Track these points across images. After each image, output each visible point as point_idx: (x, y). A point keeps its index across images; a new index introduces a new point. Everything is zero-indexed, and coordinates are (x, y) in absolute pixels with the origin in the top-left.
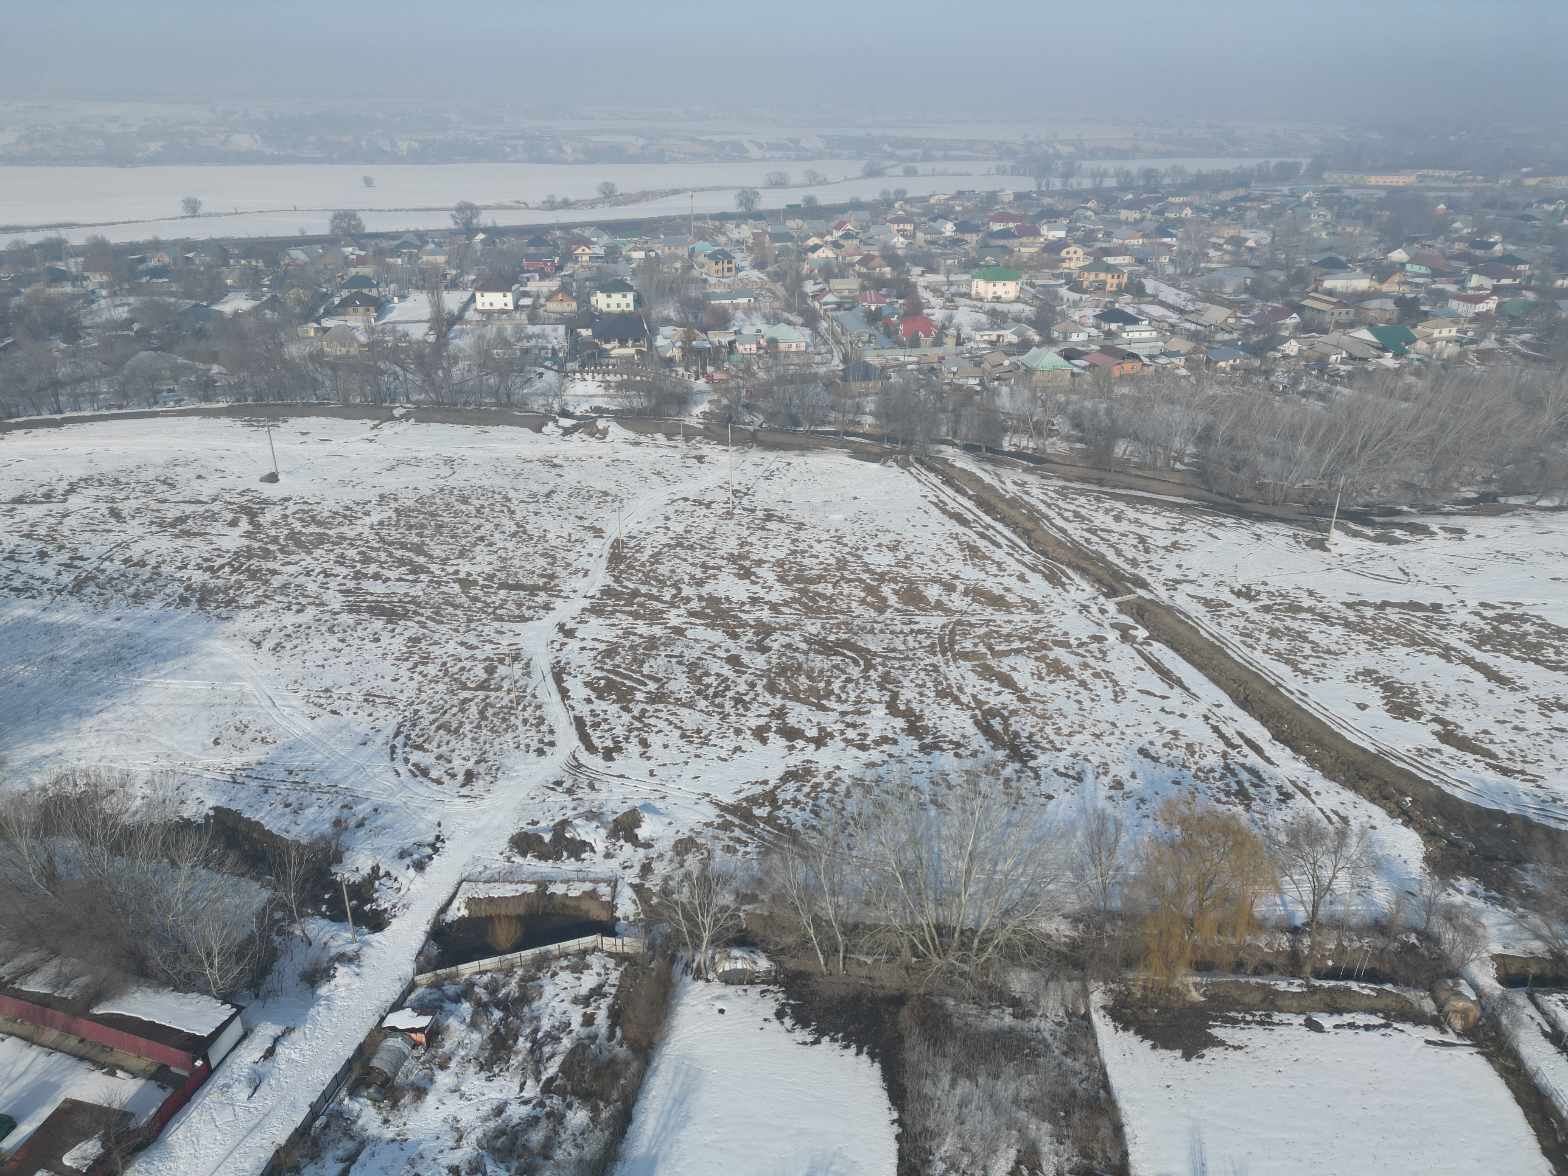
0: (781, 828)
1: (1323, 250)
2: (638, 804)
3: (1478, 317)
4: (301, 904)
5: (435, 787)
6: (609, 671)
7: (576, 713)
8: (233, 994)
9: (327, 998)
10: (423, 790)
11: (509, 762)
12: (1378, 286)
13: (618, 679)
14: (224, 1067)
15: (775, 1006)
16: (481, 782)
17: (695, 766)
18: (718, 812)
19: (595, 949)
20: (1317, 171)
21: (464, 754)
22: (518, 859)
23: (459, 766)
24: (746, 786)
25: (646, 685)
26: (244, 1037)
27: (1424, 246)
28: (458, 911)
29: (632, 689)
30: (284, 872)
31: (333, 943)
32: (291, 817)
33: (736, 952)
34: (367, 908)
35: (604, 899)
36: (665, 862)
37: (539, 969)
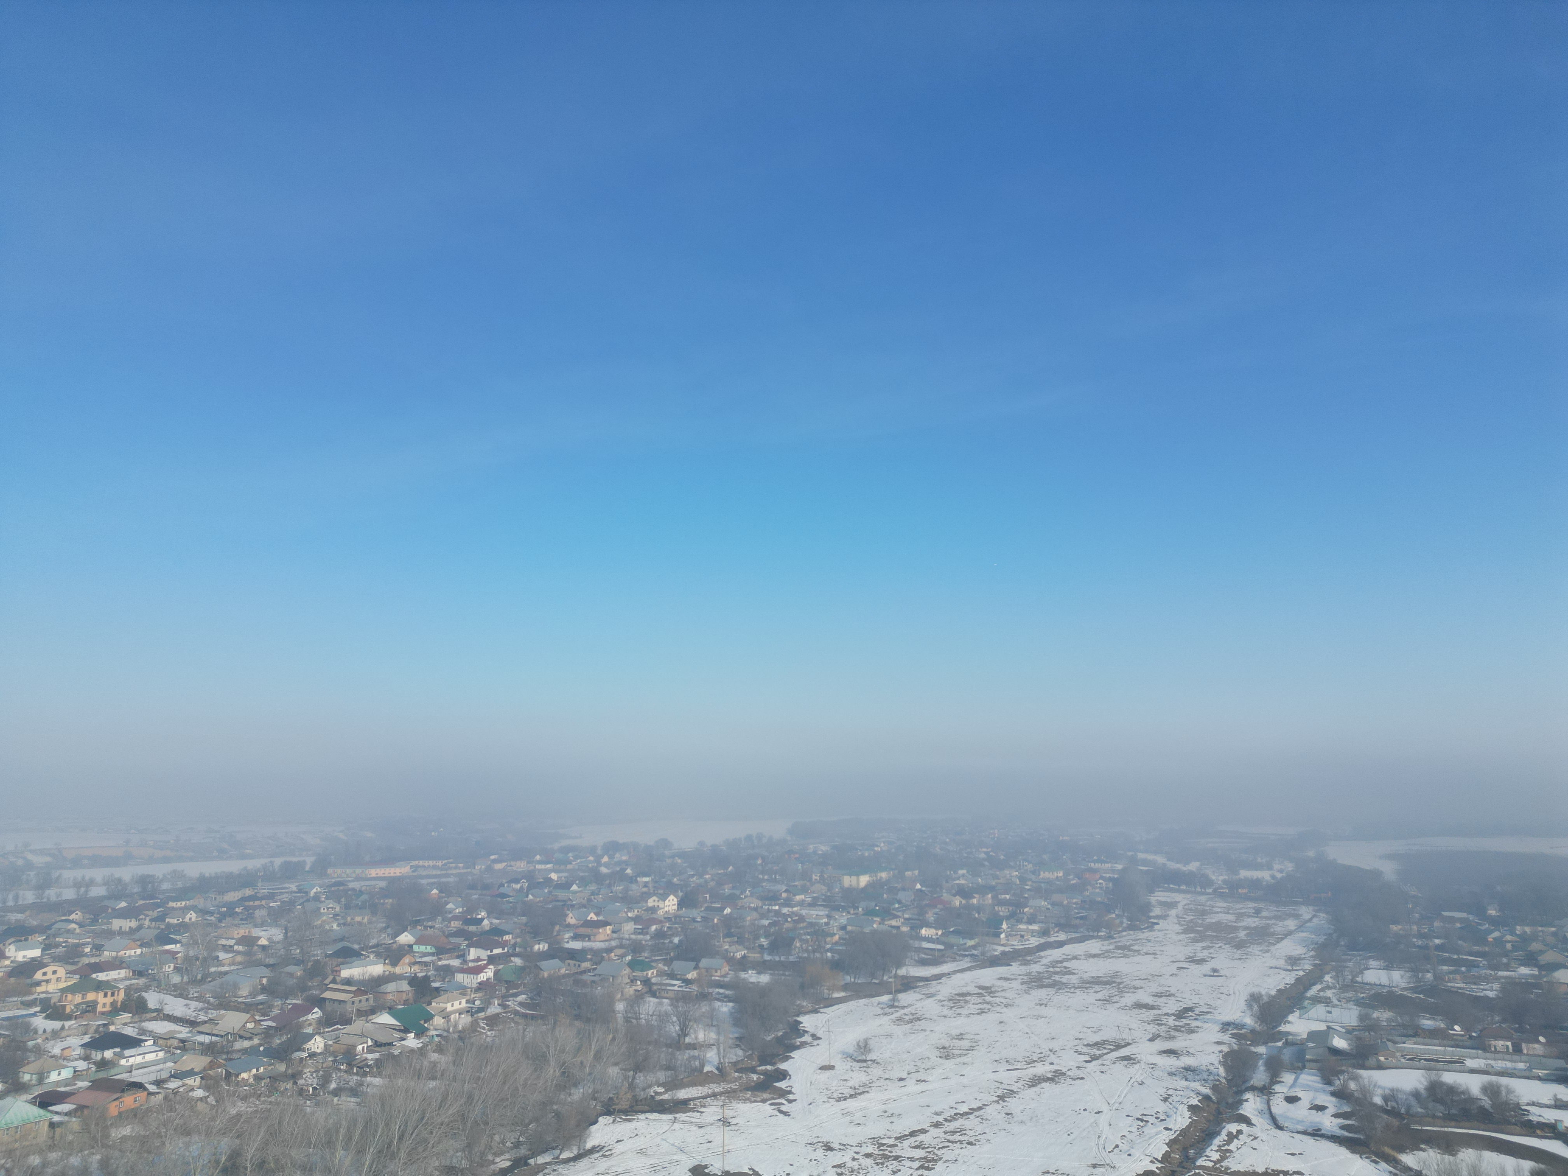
1: (335, 941)
3: (482, 986)
12: (392, 970)
20: (321, 867)
27: (426, 927)
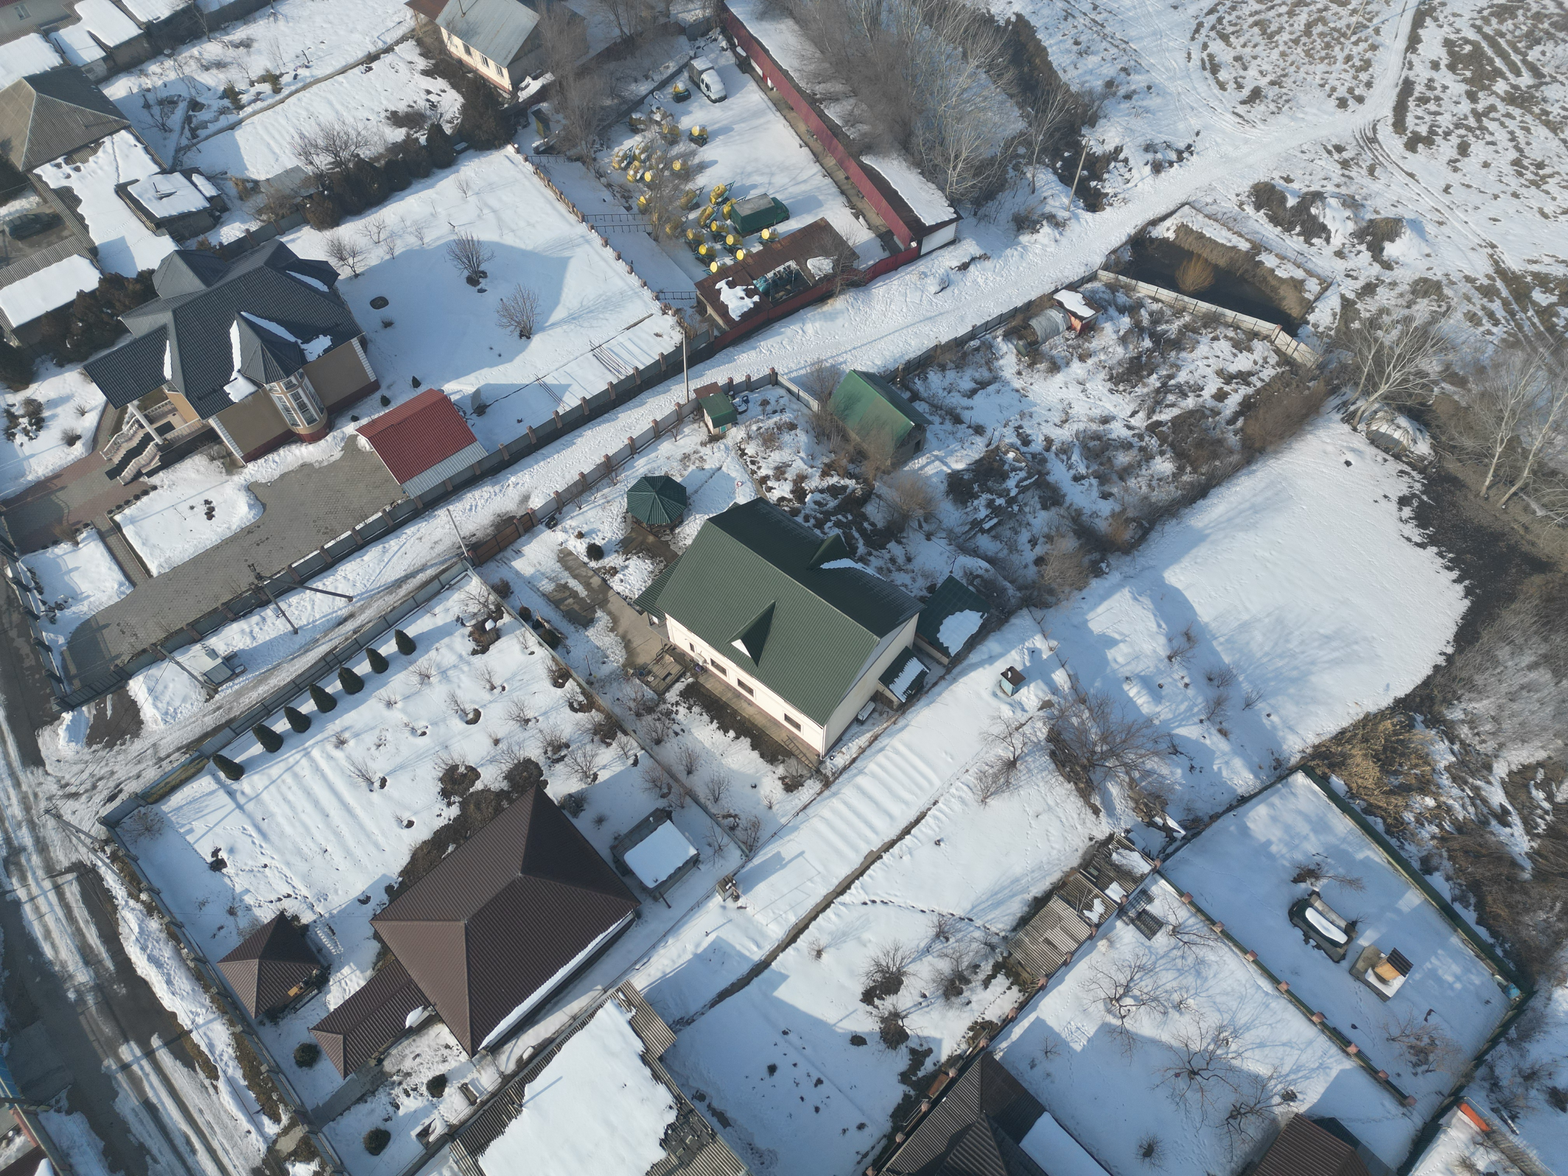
0: (1551, 328)
2: (1408, 215)
4: (1044, 151)
5: (1216, 90)
6: (1486, 37)
7: (1411, 75)
8: (959, 201)
9: (1024, 248)
10: (1204, 87)
11: (1303, 98)
13: (1490, 52)
14: (929, 258)
15: (1405, 491)
16: (1262, 108)
17: (1506, 204)
18: (1491, 271)
19: (1266, 338)
21: (1265, 67)
22: (1249, 209)
23: (1252, 78)
24: (1547, 260)
25: (1518, 74)
26: (952, 242)
28: (1166, 231)
29: (1499, 73)
30: (1044, 111)
31: (1050, 201)
32: (1074, 57)
33: (1403, 421)
34: (1093, 184)
35: (1307, 295)
36: (1393, 294)
37: (1205, 326)
